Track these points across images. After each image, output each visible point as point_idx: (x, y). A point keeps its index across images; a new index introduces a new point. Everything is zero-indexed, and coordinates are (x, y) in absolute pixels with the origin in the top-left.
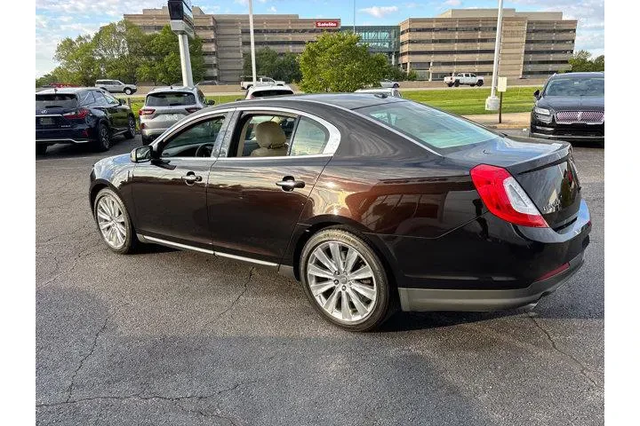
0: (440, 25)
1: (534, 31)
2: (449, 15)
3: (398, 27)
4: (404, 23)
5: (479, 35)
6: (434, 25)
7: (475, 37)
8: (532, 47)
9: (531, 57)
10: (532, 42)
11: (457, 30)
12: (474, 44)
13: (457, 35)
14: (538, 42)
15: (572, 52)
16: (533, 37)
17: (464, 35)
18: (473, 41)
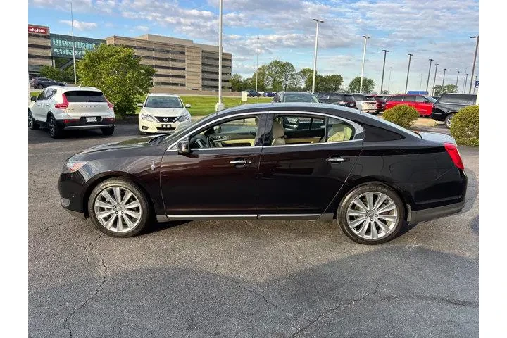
0: (140, 45)
1: (207, 58)
2: (146, 38)
3: (105, 41)
4: (110, 39)
5: (170, 56)
6: (135, 44)
7: (167, 57)
8: (206, 69)
9: (206, 76)
10: (206, 65)
11: (153, 50)
12: (167, 62)
13: (154, 54)
14: (210, 65)
15: (230, 74)
16: (206, 62)
17: (158, 55)
18: (166, 60)
